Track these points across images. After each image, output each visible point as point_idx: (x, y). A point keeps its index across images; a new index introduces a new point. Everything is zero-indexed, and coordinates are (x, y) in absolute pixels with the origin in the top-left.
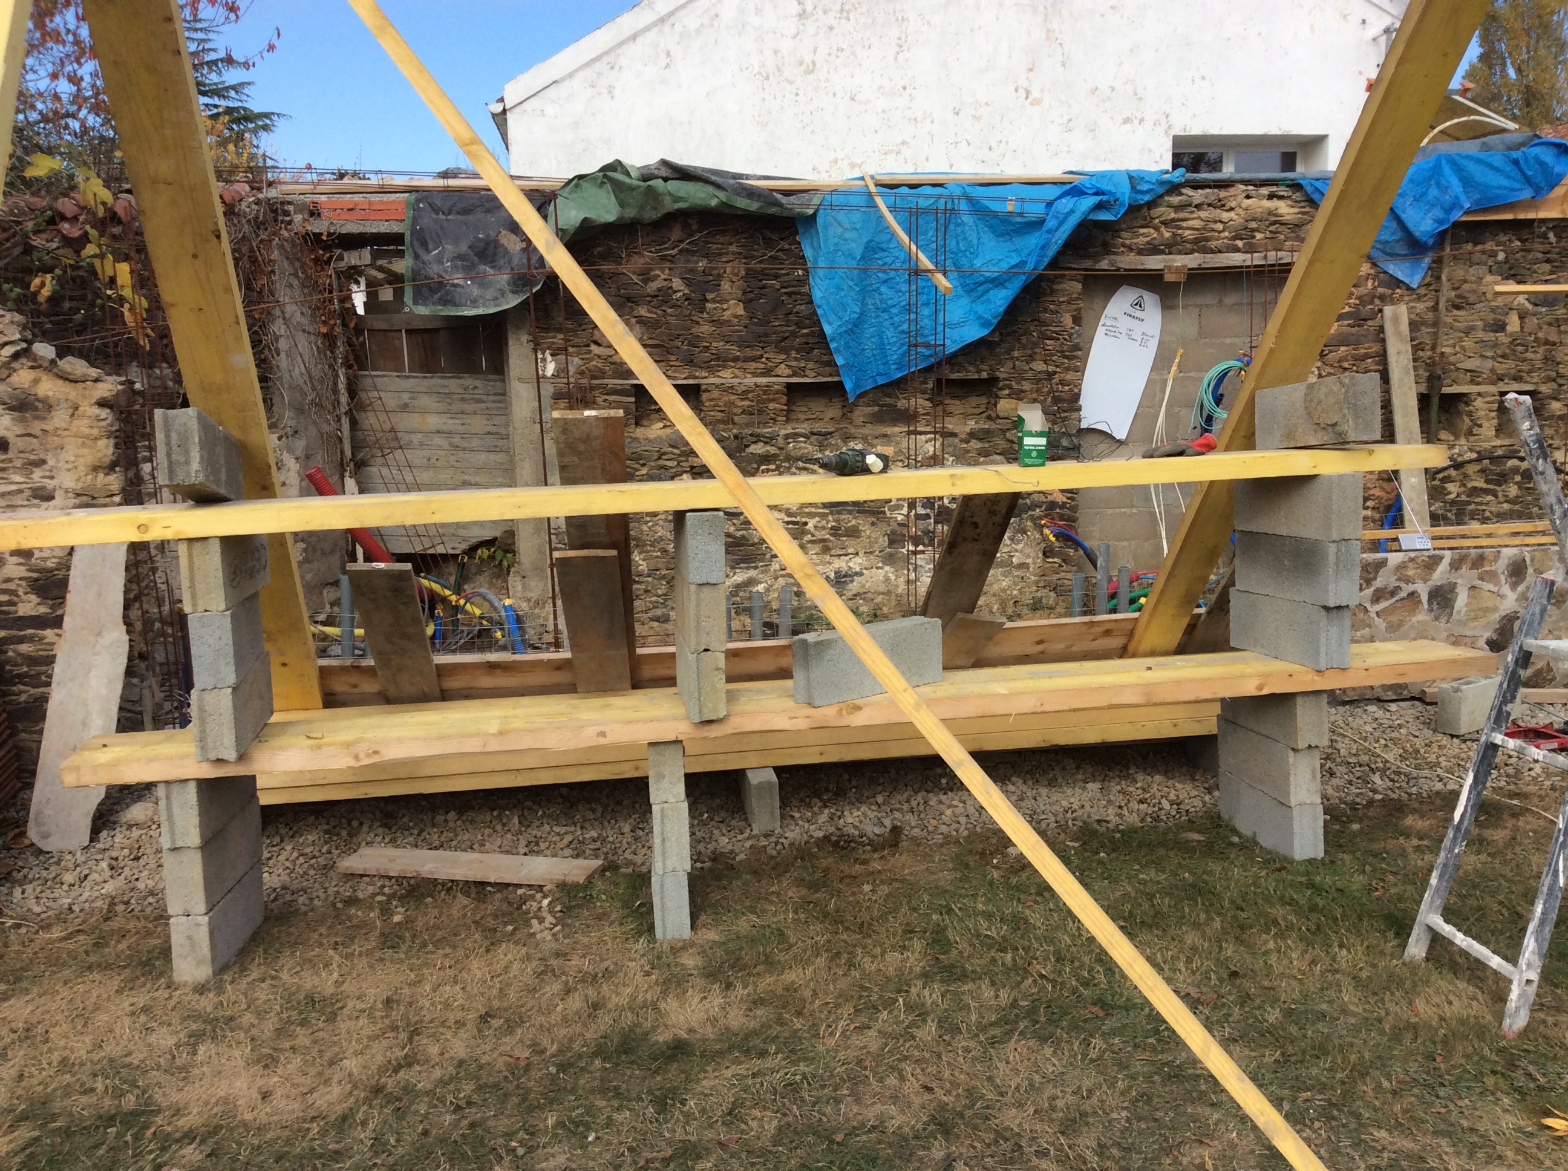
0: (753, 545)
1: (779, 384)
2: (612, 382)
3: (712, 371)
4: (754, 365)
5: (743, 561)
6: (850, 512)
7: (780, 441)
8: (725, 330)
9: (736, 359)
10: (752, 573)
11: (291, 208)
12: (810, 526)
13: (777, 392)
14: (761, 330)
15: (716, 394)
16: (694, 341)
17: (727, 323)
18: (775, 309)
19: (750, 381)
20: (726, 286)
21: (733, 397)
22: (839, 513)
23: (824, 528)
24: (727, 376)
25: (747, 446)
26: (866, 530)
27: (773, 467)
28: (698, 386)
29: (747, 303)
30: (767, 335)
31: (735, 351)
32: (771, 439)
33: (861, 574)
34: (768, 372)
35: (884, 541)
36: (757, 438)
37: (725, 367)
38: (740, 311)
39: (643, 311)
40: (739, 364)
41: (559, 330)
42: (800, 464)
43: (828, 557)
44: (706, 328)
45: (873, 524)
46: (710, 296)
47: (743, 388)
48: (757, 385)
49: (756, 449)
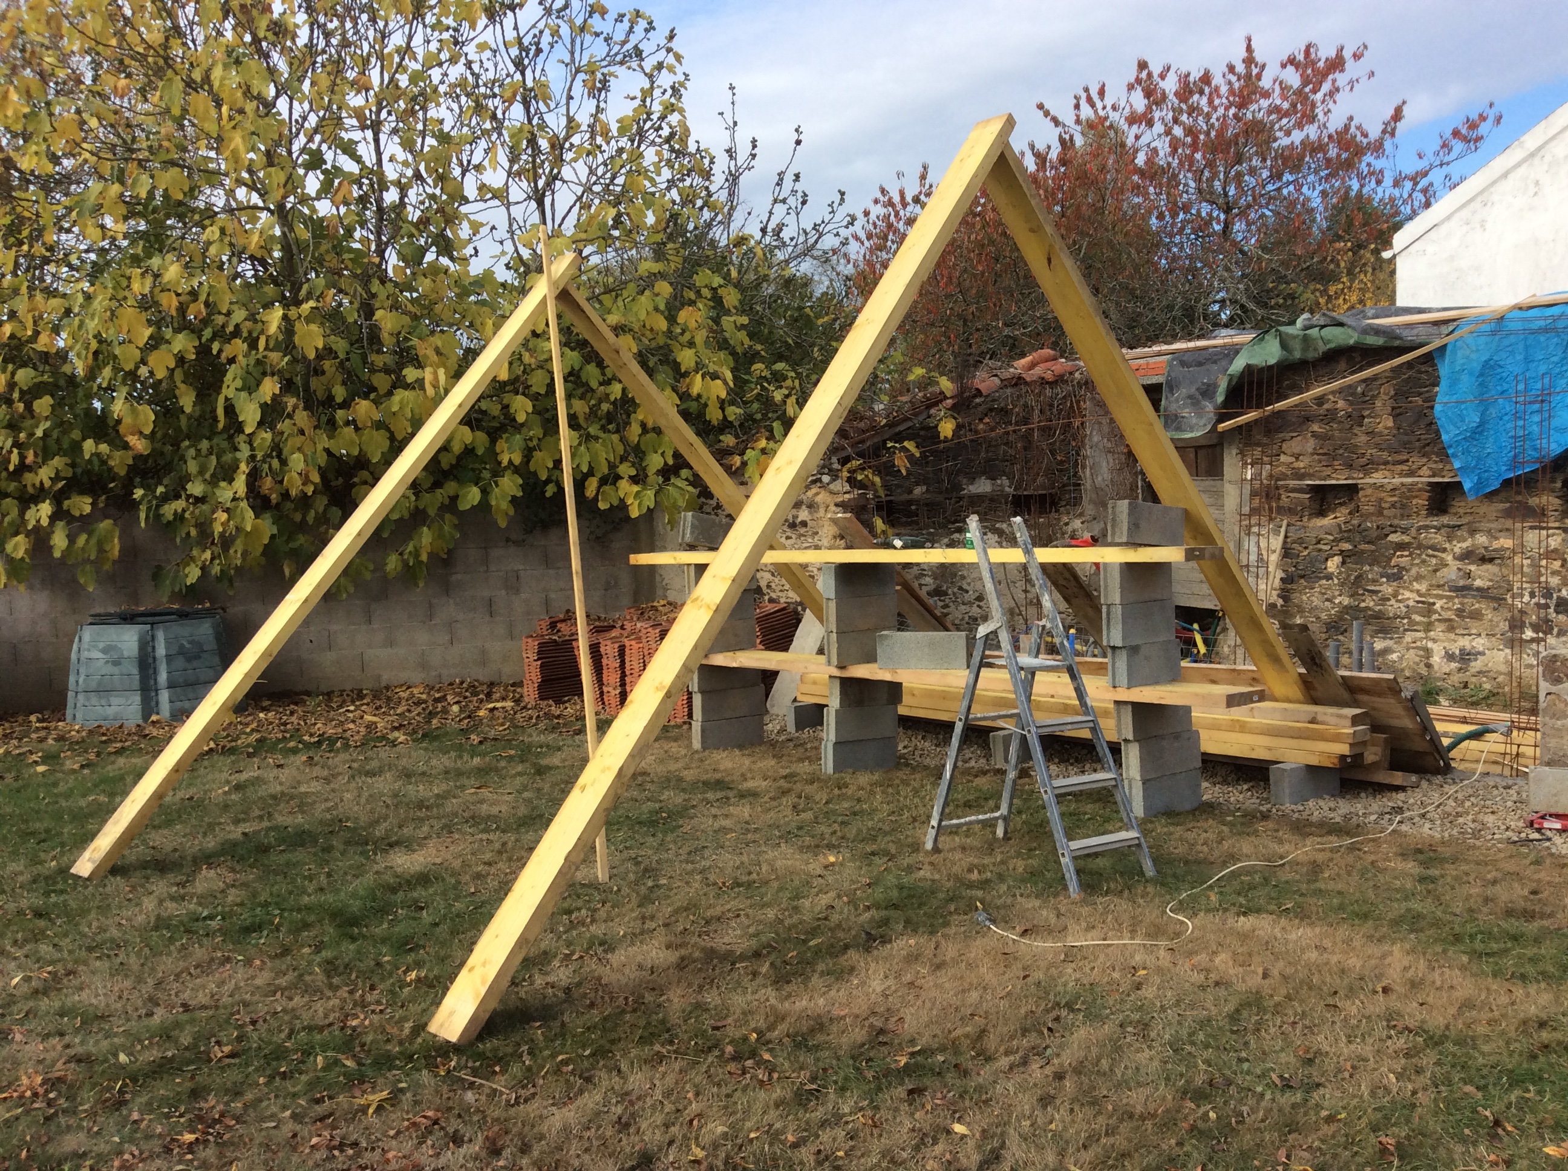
0: (1388, 619)
1: (1422, 483)
2: (1292, 483)
3: (1367, 474)
4: (1400, 467)
5: (1379, 632)
6: (1474, 597)
7: (1413, 531)
8: (1377, 439)
9: (1386, 463)
10: (1388, 643)
12: (1437, 606)
13: (1420, 490)
14: (1406, 438)
15: (1369, 491)
16: (1353, 449)
17: (1380, 434)
18: (1416, 421)
19: (1397, 481)
20: (1378, 403)
21: (1383, 495)
22: (1464, 596)
23: (1448, 609)
24: (1378, 477)
25: (1387, 535)
26: (1489, 614)
27: (1406, 553)
28: (1356, 485)
29: (1396, 417)
30: (1410, 442)
31: (1385, 455)
32: (1407, 529)
33: (1482, 654)
34: (1412, 473)
35: (1504, 626)
36: (1395, 530)
37: (1377, 470)
38: (1390, 423)
39: (1315, 427)
40: (1389, 467)
41: (1258, 444)
42: (1430, 552)
43: (1452, 636)
44: (1363, 438)
45: (1495, 609)
46: (1366, 413)
47: (1390, 487)
48: (1403, 484)
49: (1394, 538)
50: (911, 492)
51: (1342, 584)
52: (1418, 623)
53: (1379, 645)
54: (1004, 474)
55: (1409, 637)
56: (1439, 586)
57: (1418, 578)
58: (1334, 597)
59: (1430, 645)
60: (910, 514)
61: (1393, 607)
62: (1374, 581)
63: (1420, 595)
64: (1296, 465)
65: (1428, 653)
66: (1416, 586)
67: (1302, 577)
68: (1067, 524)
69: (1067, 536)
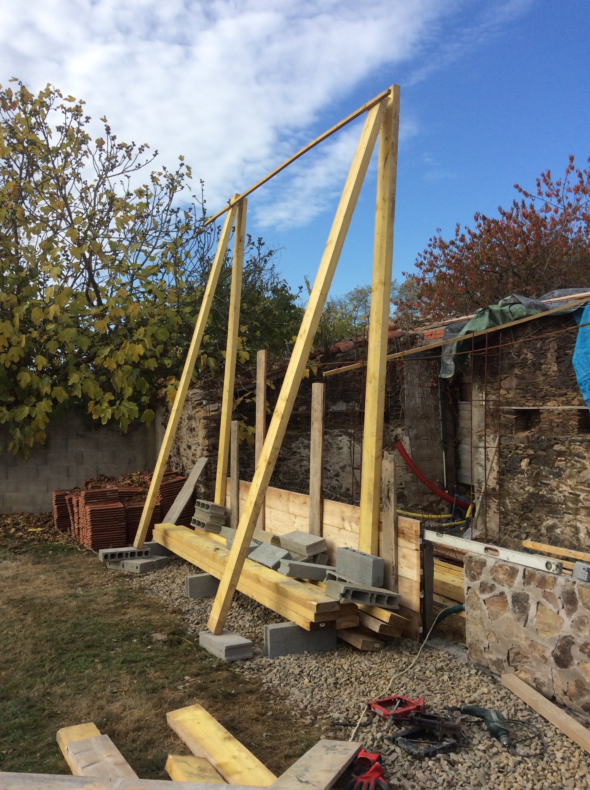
0: (554, 504)
1: (575, 410)
2: (506, 408)
3: (544, 402)
4: (562, 398)
5: (550, 512)
7: (567, 443)
8: (549, 379)
9: (554, 396)
10: (556, 521)
11: (418, 337)
12: (581, 497)
13: (573, 415)
14: (564, 379)
16: (535, 385)
17: (550, 375)
19: (561, 408)
20: (549, 355)
21: (553, 417)
24: (551, 405)
25: (553, 446)
27: (563, 459)
28: (538, 410)
29: (559, 363)
30: (566, 381)
31: (553, 390)
32: (563, 442)
34: (568, 403)
36: (557, 442)
37: (550, 400)
38: (555, 368)
39: (516, 371)
40: (556, 398)
41: (489, 382)
42: (576, 458)
44: (542, 378)
46: (542, 361)
47: (556, 412)
48: (564, 410)
49: (557, 447)
50: (297, 409)
51: (529, 478)
52: (571, 509)
53: (550, 522)
54: (354, 399)
55: (567, 517)
56: (582, 483)
57: (570, 477)
58: (525, 486)
59: (578, 524)
61: (558, 496)
62: (546, 477)
63: (572, 489)
64: (507, 396)
65: (577, 530)
66: (569, 482)
67: (509, 471)
68: (392, 431)
69: (392, 438)
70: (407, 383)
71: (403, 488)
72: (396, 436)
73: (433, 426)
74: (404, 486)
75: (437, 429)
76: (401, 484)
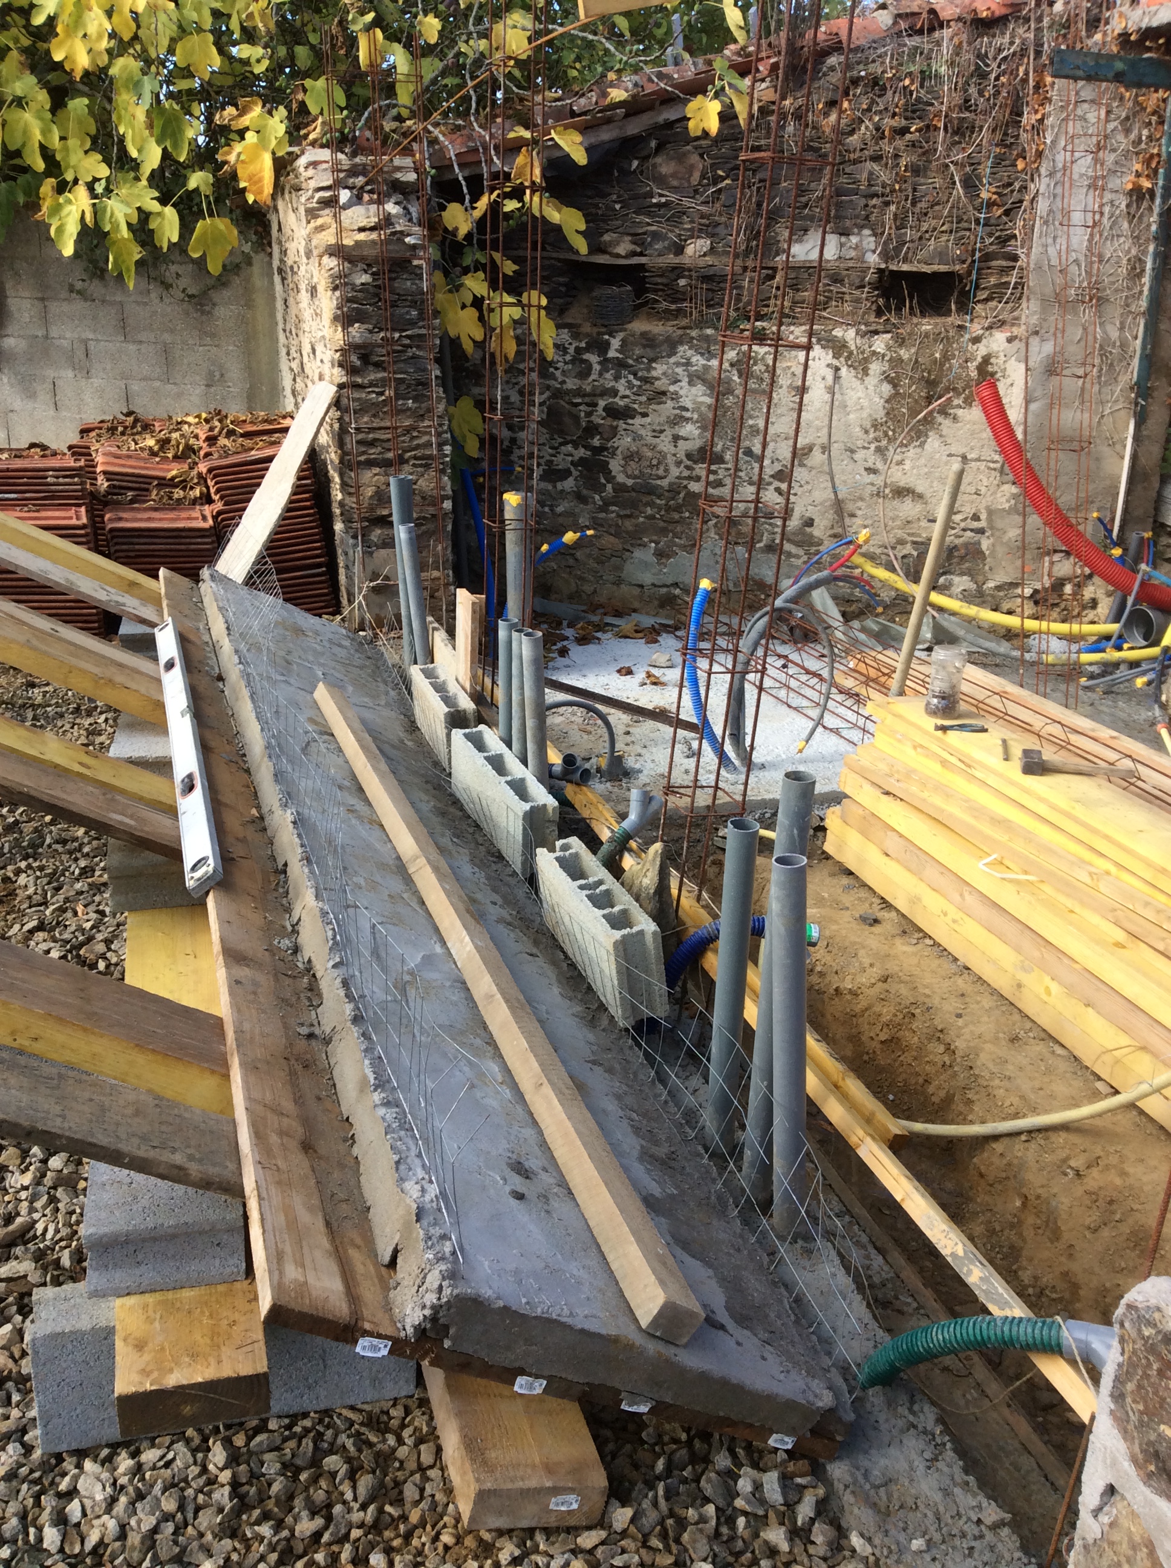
50: (680, 250)
54: (866, 222)
60: (676, 296)
68: (976, 340)
69: (972, 366)
70: (1051, 175)
71: (981, 531)
72: (986, 360)
73: (1114, 334)
74: (982, 524)
75: (1124, 345)
76: (976, 518)
